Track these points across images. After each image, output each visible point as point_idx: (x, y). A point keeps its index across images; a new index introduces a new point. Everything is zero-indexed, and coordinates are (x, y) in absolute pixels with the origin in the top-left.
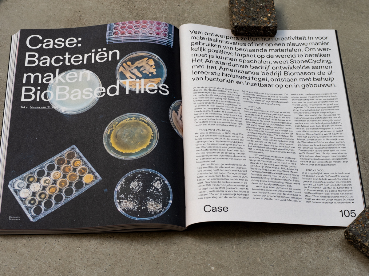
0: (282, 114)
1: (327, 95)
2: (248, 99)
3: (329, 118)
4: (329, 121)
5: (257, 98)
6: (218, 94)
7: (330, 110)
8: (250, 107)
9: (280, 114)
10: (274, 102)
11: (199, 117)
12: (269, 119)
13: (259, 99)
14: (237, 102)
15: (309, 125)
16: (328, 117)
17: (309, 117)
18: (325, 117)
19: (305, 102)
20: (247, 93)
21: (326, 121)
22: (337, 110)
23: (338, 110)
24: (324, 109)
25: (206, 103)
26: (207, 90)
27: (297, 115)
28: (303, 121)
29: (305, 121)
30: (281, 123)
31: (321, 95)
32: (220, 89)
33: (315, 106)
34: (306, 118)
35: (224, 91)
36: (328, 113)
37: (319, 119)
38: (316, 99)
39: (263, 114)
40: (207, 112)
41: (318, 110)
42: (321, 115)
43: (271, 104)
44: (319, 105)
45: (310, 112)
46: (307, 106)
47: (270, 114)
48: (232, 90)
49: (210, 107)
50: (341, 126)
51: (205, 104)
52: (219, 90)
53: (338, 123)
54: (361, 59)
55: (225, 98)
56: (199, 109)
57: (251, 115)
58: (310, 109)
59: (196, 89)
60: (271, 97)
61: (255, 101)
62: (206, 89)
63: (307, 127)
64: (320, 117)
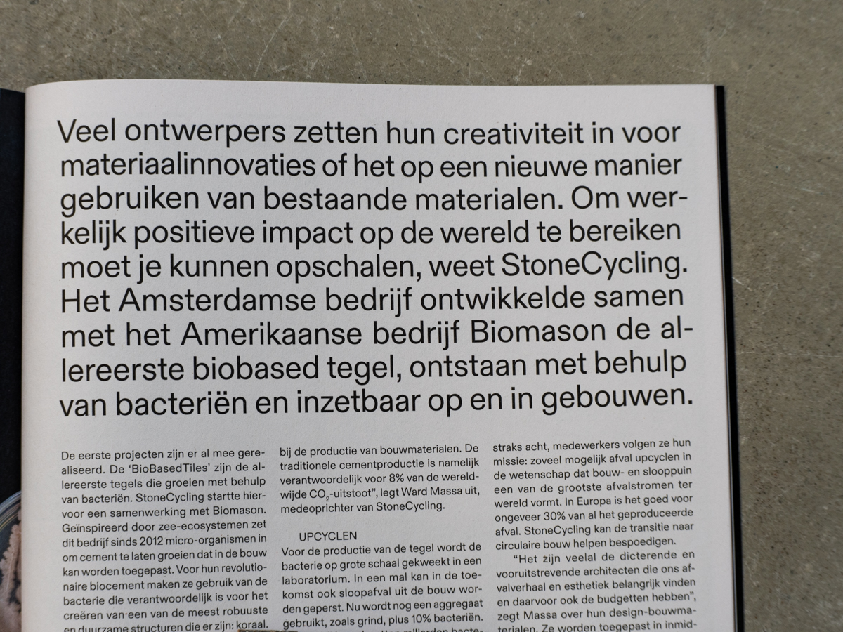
0: (445, 555)
1: (646, 451)
2: (303, 495)
3: (648, 570)
4: (643, 586)
5: (343, 480)
6: (169, 485)
7: (652, 528)
8: (309, 536)
9: (435, 555)
10: (416, 493)
11: (83, 616)
12: (386, 593)
13: (349, 487)
14: (250, 518)
15: (558, 608)
16: (641, 564)
17: (564, 565)
18: (629, 564)
19: (550, 489)
20: (301, 459)
21: (631, 585)
22: (682, 527)
23: (689, 527)
24: (626, 522)
25: (114, 543)
26: (121, 470)
27: (507, 561)
28: (535, 588)
29: (542, 588)
30: (437, 605)
31: (623, 452)
32: (181, 461)
33: (593, 508)
34: (547, 573)
35: (198, 469)
36: (642, 542)
37: (600, 579)
38: (598, 469)
39: (362, 565)
40: (119, 593)
41: (603, 530)
42: (611, 557)
43: (401, 507)
44: (609, 502)
45: (569, 538)
46: (556, 509)
47: (395, 564)
48: (231, 454)
49: (131, 564)
50: (690, 611)
51: (110, 550)
52: (176, 464)
53: (680, 597)
54: (816, 255)
55: (200, 507)
56: (86, 573)
57: (311, 581)
58: (568, 523)
59: (77, 463)
60: (406, 465)
61: (333, 501)
62: (120, 463)
63: (546, 621)
64: (609, 564)
